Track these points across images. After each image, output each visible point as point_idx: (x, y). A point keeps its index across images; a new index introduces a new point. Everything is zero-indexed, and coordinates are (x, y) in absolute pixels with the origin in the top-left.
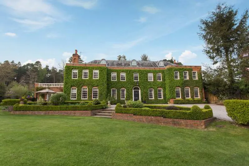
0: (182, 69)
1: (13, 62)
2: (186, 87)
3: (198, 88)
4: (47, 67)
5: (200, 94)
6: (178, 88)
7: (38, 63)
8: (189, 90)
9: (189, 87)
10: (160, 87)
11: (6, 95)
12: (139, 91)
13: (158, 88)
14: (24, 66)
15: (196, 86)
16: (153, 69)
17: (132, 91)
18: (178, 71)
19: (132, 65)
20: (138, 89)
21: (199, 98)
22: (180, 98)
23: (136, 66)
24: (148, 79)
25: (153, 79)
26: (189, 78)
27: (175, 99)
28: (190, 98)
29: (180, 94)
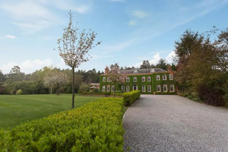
0: (162, 74)
1: (82, 70)
3: (173, 85)
4: (99, 71)
5: (174, 89)
6: (159, 85)
7: (94, 70)
8: (167, 86)
9: (167, 84)
11: (80, 89)
12: (136, 87)
13: (148, 85)
14: (87, 72)
15: (171, 84)
16: (145, 74)
17: (132, 87)
18: (159, 75)
19: (135, 72)
20: (136, 86)
21: (174, 91)
22: (160, 91)
23: (136, 73)
24: (142, 80)
25: (145, 80)
26: (167, 79)
27: (156, 92)
28: (167, 91)
29: (160, 89)
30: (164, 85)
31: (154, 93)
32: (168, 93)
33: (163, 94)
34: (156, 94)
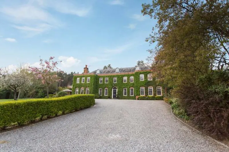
0: (147, 72)
2: (149, 86)
3: (161, 87)
5: (162, 92)
6: (143, 87)
8: (152, 89)
9: (152, 86)
10: (132, 87)
13: (130, 87)
16: (127, 74)
17: (112, 90)
18: (143, 74)
19: (116, 71)
20: (116, 89)
21: (161, 95)
22: (144, 95)
23: (118, 72)
24: (123, 81)
25: (127, 81)
26: (153, 80)
27: (139, 96)
28: (153, 95)
29: (144, 92)
30: (148, 87)
31: (137, 97)
32: (154, 98)
33: (147, 99)
34: (138, 99)
